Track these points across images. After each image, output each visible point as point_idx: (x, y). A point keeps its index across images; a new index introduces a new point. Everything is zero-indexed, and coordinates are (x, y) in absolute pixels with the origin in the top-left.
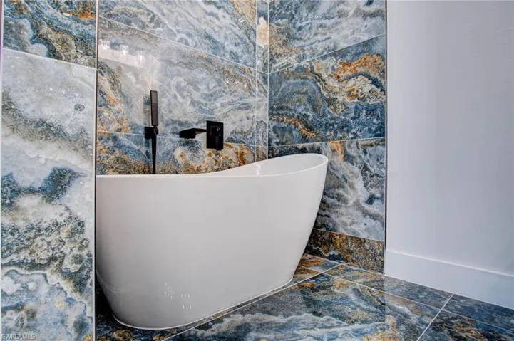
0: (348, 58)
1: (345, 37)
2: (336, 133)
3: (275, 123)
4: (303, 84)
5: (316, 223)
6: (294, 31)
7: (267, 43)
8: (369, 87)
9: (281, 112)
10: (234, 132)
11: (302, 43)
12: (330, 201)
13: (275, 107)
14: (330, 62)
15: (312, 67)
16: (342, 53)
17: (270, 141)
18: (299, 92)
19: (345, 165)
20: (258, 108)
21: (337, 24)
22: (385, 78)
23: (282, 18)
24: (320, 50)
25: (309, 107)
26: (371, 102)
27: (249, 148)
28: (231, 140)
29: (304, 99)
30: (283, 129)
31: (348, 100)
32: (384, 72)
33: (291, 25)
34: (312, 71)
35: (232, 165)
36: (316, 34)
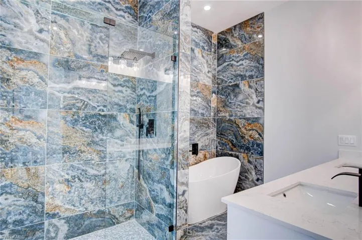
0: (250, 122)
1: (249, 113)
2: (245, 151)
3: (219, 140)
4: (231, 127)
5: (237, 186)
6: (228, 103)
7: (216, 104)
8: (257, 136)
9: (222, 136)
10: (202, 146)
11: (231, 109)
12: (243, 178)
13: (219, 133)
14: (243, 121)
15: (235, 121)
16: (248, 119)
17: (217, 147)
18: (229, 130)
19: (248, 164)
20: (212, 134)
21: (246, 106)
22: (263, 134)
23: (223, 95)
24: (239, 115)
25: (234, 137)
26: (258, 142)
27: (208, 152)
28: (201, 150)
29: (232, 133)
30: (223, 144)
31: (249, 139)
32: (263, 131)
33: (227, 100)
34: (235, 123)
35: (202, 160)
36: (237, 108)
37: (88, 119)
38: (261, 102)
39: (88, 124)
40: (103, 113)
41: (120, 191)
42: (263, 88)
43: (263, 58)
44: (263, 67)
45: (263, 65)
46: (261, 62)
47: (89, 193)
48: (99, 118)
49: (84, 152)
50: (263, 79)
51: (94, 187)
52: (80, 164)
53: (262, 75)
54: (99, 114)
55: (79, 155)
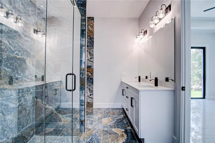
8: (90, 74)
22: (93, 73)
26: (91, 77)
37: (9, 61)
38: (92, 59)
39: (9, 65)
40: (18, 57)
41: (27, 117)
42: (93, 52)
43: (93, 38)
44: (93, 43)
45: (93, 41)
46: (92, 40)
47: (9, 124)
48: (16, 61)
49: (6, 89)
50: (93, 48)
51: (13, 118)
52: (4, 100)
53: (93, 46)
54: (16, 57)
55: (3, 92)
